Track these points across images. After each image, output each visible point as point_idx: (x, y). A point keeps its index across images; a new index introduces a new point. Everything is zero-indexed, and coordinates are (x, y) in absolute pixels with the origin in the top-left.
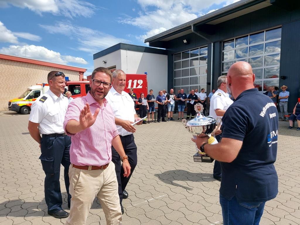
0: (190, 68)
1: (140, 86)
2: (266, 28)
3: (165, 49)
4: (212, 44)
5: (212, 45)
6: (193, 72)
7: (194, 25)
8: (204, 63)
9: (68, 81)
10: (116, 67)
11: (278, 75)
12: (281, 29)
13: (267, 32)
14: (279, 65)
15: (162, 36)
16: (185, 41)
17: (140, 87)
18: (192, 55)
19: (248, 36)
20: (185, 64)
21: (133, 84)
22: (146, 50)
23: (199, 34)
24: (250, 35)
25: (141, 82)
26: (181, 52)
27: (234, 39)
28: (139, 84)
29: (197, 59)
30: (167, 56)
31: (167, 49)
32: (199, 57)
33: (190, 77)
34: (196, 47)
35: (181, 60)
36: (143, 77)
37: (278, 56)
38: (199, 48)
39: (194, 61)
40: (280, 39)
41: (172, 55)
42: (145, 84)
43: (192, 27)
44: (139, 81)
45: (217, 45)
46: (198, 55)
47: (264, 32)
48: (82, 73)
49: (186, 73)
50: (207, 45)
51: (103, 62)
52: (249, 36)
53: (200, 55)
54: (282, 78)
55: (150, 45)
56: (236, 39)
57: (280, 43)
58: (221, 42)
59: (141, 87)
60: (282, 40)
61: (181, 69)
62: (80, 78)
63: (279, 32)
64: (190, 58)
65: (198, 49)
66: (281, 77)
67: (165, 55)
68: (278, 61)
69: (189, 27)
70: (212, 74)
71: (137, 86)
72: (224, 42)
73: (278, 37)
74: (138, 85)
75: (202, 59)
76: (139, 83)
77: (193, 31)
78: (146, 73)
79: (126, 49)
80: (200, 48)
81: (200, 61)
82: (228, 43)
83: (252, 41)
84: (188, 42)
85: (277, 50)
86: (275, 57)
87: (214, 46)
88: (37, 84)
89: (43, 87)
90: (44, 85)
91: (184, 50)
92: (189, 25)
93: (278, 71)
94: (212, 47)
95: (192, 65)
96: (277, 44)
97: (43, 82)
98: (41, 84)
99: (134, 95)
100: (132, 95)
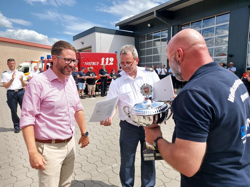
0: (153, 48)
1: (112, 63)
2: (217, 14)
3: (132, 32)
4: (172, 27)
6: (156, 51)
7: (157, 11)
8: (165, 44)
9: (50, 58)
10: (91, 47)
11: (226, 53)
12: (229, 14)
13: (217, 17)
14: (227, 45)
15: (130, 20)
16: (149, 25)
17: (111, 64)
18: (155, 37)
19: (201, 20)
20: (149, 44)
21: (105, 61)
22: (117, 33)
23: (160, 19)
24: (203, 20)
25: (112, 59)
26: (146, 35)
27: (189, 24)
28: (110, 62)
29: (159, 40)
32: (161, 38)
33: (153, 55)
34: (158, 30)
35: (146, 41)
36: (114, 56)
37: (226, 38)
38: (161, 31)
39: (156, 42)
40: (228, 23)
41: (139, 37)
42: (115, 61)
43: (155, 13)
44: (110, 59)
45: (176, 28)
47: (215, 17)
49: (149, 52)
50: (167, 29)
51: (81, 43)
53: (162, 37)
54: (229, 56)
55: (120, 29)
56: (192, 23)
57: (228, 26)
58: (178, 26)
59: (112, 64)
60: (230, 24)
61: (146, 49)
63: (228, 17)
64: (153, 40)
65: (160, 31)
67: (133, 37)
68: (226, 41)
69: (152, 13)
72: (182, 26)
73: (227, 21)
75: (163, 40)
76: (110, 60)
77: (155, 16)
78: (116, 52)
79: (99, 32)
80: (162, 31)
81: (162, 42)
82: (184, 27)
83: (205, 25)
84: (152, 26)
85: (225, 33)
86: (224, 38)
87: (173, 30)
88: (26, 62)
89: (32, 64)
90: (32, 62)
91: (148, 33)
92: (153, 11)
93: (226, 50)
94: (172, 30)
95: (154, 45)
96: (225, 28)
97: (31, 60)
98: (29, 61)
99: (106, 71)
100: (104, 70)
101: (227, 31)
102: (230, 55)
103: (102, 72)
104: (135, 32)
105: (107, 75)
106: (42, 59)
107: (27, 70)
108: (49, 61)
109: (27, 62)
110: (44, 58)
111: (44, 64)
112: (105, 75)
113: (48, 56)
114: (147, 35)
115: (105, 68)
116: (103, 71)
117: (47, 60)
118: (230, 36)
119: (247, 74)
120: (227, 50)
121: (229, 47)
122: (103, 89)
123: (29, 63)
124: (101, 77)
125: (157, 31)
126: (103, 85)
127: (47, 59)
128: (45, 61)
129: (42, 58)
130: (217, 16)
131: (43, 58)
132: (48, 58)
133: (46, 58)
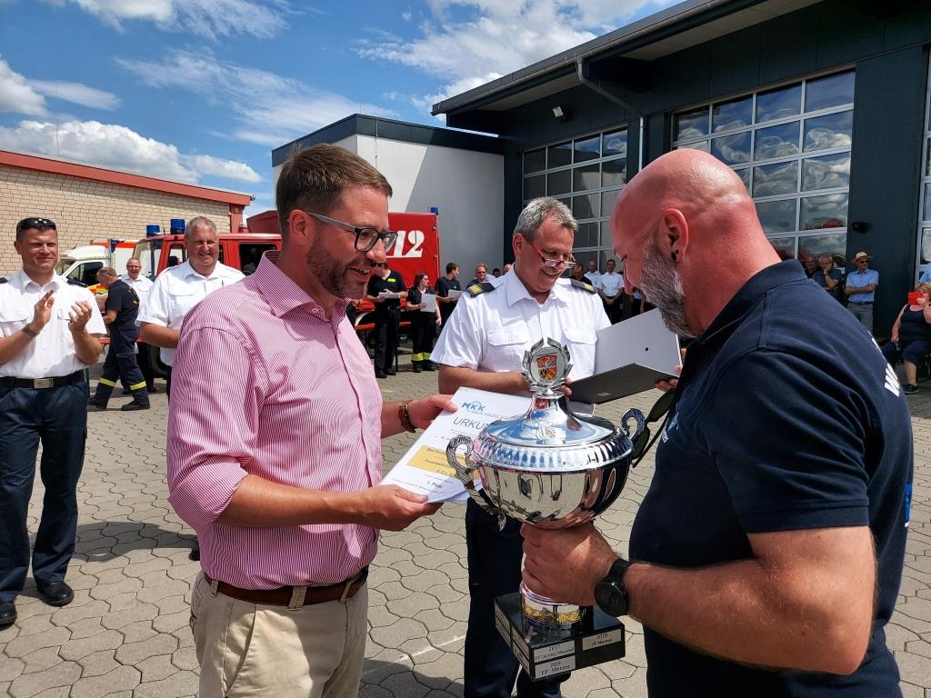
0: (572, 195)
1: (418, 249)
2: (807, 73)
3: (496, 136)
4: (642, 121)
5: (642, 125)
7: (586, 60)
8: (616, 182)
11: (844, 217)
12: (852, 76)
13: (810, 85)
14: (846, 189)
15: (486, 94)
16: (558, 112)
17: (414, 253)
18: (580, 156)
19: (751, 96)
20: (558, 183)
22: (437, 138)
23: (600, 90)
24: (758, 94)
25: (418, 237)
26: (547, 146)
27: (707, 108)
28: (412, 245)
29: (594, 168)
30: (502, 158)
31: (502, 137)
32: (601, 160)
34: (591, 130)
35: (547, 171)
36: (425, 223)
37: (841, 160)
38: (601, 132)
39: (585, 175)
40: (850, 106)
41: (519, 154)
42: (430, 246)
43: (580, 66)
44: (411, 234)
45: (658, 122)
46: (598, 156)
47: (800, 84)
48: (237, 210)
50: (626, 125)
52: (754, 97)
53: (604, 155)
54: (854, 228)
55: (449, 124)
56: (715, 106)
57: (849, 119)
58: (667, 116)
59: (419, 254)
60: (855, 110)
62: (230, 225)
63: (848, 84)
64: (573, 166)
65: (598, 135)
66: (854, 224)
67: (498, 156)
68: (841, 175)
69: (571, 68)
71: (405, 251)
72: (679, 116)
73: (845, 101)
74: (408, 246)
75: (611, 168)
76: (412, 240)
77: (581, 79)
78: (433, 210)
79: (373, 135)
80: (604, 134)
81: (606, 175)
82: (690, 118)
83: (763, 114)
84: (569, 114)
85: (839, 143)
86: (833, 162)
87: (646, 128)
88: (92, 243)
89: (113, 251)
90: (114, 245)
91: (556, 140)
92: (570, 61)
93: (842, 206)
94: (642, 130)
95: (578, 186)
96: (840, 123)
97: (112, 237)
98: (105, 241)
101: (846, 136)
102: (856, 226)
104: (507, 138)
106: (153, 235)
108: (177, 242)
109: (96, 244)
110: (161, 229)
111: (158, 253)
113: (173, 222)
114: (550, 148)
116: (381, 278)
117: (173, 237)
118: (856, 154)
119: (921, 296)
120: (844, 208)
121: (852, 195)
122: (384, 350)
123: (102, 248)
125: (587, 132)
127: (172, 233)
128: (161, 240)
129: (152, 230)
130: (808, 81)
131: (157, 228)
132: (173, 231)
133: (168, 231)
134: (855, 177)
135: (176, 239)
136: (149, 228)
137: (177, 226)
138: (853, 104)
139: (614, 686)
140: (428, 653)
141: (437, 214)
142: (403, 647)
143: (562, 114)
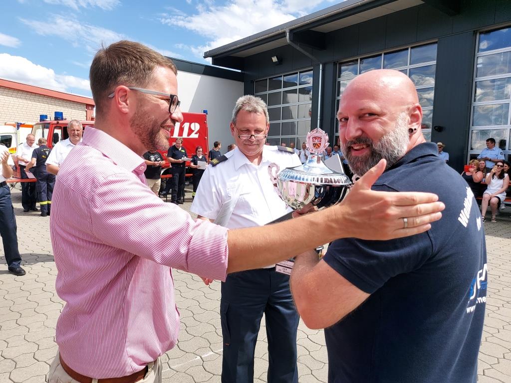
0: (282, 106)
1: (196, 133)
2: (412, 43)
3: (240, 71)
4: (321, 66)
5: (321, 68)
6: (287, 113)
7: (291, 31)
8: (306, 100)
9: (62, 119)
11: (430, 123)
12: (436, 46)
13: (412, 50)
14: (431, 108)
15: (235, 48)
16: (275, 59)
17: (194, 136)
18: (287, 84)
19: (381, 55)
20: (274, 99)
21: (181, 130)
22: (207, 71)
23: (298, 48)
24: (385, 54)
25: (196, 127)
27: (357, 60)
28: (193, 131)
29: (294, 91)
30: (243, 84)
31: (243, 72)
32: (298, 87)
33: (281, 121)
34: (292, 70)
35: (268, 92)
36: (200, 119)
37: (429, 92)
38: (298, 71)
39: (289, 95)
40: (434, 62)
41: (252, 82)
42: (203, 131)
43: (288, 34)
44: (193, 125)
45: (330, 67)
46: (296, 85)
47: (407, 49)
48: (90, 108)
49: (274, 114)
50: (312, 68)
52: (383, 55)
53: (300, 84)
54: (436, 130)
55: (214, 62)
56: (361, 59)
57: (434, 69)
58: (335, 64)
59: (196, 136)
60: (437, 64)
62: (86, 116)
63: (433, 51)
64: (282, 90)
65: (297, 73)
66: (435, 127)
67: (241, 83)
68: (428, 100)
69: (283, 35)
70: (319, 118)
71: (189, 134)
72: (341, 64)
73: (431, 59)
74: (191, 131)
75: (304, 91)
76: (193, 128)
77: (288, 41)
78: (205, 112)
80: (300, 72)
81: (300, 95)
82: (347, 65)
83: (387, 65)
84: (281, 61)
85: (427, 82)
86: (424, 93)
87: (323, 70)
88: (5, 124)
89: (18, 129)
90: (19, 125)
91: (273, 75)
92: (283, 31)
93: (429, 117)
94: (321, 71)
95: (285, 101)
96: (427, 72)
97: (17, 121)
98: (14, 123)
99: (183, 151)
100: (180, 149)
101: (432, 78)
102: (437, 128)
103: (176, 152)
104: (246, 72)
105: (185, 160)
106: (44, 121)
107: (8, 143)
108: (58, 125)
109: (8, 125)
110: (49, 117)
111: (46, 131)
112: (180, 160)
113: (56, 113)
114: (269, 79)
115: (181, 145)
116: (178, 150)
117: (56, 122)
118: (437, 89)
119: (472, 167)
120: (430, 118)
121: (434, 111)
122: (177, 189)
123: (12, 127)
124: (173, 164)
125: (290, 71)
126: (177, 182)
127: (55, 120)
128: (49, 123)
129: (43, 118)
130: (412, 48)
131: (46, 117)
133: (53, 118)
134: (436, 102)
135: (58, 123)
136: (41, 116)
137: (59, 116)
138: (436, 61)
139: (313, 373)
140: (211, 355)
141: (207, 114)
142: (197, 352)
143: (277, 60)
